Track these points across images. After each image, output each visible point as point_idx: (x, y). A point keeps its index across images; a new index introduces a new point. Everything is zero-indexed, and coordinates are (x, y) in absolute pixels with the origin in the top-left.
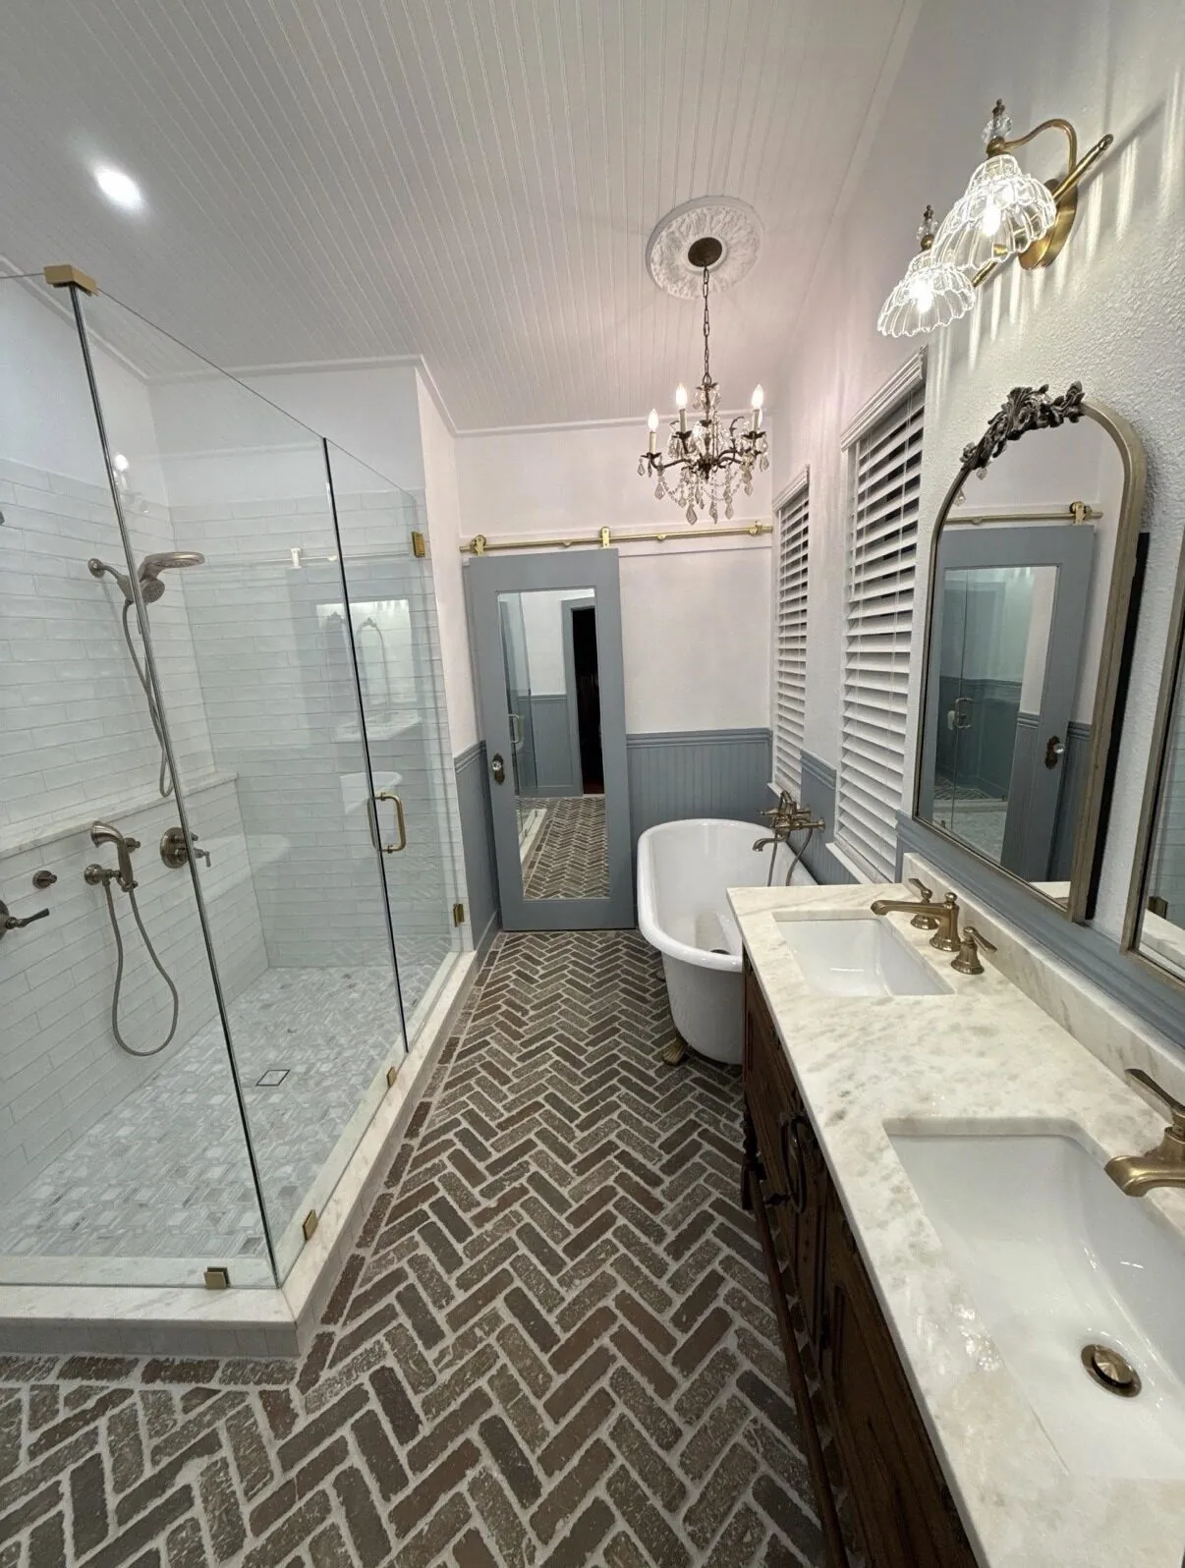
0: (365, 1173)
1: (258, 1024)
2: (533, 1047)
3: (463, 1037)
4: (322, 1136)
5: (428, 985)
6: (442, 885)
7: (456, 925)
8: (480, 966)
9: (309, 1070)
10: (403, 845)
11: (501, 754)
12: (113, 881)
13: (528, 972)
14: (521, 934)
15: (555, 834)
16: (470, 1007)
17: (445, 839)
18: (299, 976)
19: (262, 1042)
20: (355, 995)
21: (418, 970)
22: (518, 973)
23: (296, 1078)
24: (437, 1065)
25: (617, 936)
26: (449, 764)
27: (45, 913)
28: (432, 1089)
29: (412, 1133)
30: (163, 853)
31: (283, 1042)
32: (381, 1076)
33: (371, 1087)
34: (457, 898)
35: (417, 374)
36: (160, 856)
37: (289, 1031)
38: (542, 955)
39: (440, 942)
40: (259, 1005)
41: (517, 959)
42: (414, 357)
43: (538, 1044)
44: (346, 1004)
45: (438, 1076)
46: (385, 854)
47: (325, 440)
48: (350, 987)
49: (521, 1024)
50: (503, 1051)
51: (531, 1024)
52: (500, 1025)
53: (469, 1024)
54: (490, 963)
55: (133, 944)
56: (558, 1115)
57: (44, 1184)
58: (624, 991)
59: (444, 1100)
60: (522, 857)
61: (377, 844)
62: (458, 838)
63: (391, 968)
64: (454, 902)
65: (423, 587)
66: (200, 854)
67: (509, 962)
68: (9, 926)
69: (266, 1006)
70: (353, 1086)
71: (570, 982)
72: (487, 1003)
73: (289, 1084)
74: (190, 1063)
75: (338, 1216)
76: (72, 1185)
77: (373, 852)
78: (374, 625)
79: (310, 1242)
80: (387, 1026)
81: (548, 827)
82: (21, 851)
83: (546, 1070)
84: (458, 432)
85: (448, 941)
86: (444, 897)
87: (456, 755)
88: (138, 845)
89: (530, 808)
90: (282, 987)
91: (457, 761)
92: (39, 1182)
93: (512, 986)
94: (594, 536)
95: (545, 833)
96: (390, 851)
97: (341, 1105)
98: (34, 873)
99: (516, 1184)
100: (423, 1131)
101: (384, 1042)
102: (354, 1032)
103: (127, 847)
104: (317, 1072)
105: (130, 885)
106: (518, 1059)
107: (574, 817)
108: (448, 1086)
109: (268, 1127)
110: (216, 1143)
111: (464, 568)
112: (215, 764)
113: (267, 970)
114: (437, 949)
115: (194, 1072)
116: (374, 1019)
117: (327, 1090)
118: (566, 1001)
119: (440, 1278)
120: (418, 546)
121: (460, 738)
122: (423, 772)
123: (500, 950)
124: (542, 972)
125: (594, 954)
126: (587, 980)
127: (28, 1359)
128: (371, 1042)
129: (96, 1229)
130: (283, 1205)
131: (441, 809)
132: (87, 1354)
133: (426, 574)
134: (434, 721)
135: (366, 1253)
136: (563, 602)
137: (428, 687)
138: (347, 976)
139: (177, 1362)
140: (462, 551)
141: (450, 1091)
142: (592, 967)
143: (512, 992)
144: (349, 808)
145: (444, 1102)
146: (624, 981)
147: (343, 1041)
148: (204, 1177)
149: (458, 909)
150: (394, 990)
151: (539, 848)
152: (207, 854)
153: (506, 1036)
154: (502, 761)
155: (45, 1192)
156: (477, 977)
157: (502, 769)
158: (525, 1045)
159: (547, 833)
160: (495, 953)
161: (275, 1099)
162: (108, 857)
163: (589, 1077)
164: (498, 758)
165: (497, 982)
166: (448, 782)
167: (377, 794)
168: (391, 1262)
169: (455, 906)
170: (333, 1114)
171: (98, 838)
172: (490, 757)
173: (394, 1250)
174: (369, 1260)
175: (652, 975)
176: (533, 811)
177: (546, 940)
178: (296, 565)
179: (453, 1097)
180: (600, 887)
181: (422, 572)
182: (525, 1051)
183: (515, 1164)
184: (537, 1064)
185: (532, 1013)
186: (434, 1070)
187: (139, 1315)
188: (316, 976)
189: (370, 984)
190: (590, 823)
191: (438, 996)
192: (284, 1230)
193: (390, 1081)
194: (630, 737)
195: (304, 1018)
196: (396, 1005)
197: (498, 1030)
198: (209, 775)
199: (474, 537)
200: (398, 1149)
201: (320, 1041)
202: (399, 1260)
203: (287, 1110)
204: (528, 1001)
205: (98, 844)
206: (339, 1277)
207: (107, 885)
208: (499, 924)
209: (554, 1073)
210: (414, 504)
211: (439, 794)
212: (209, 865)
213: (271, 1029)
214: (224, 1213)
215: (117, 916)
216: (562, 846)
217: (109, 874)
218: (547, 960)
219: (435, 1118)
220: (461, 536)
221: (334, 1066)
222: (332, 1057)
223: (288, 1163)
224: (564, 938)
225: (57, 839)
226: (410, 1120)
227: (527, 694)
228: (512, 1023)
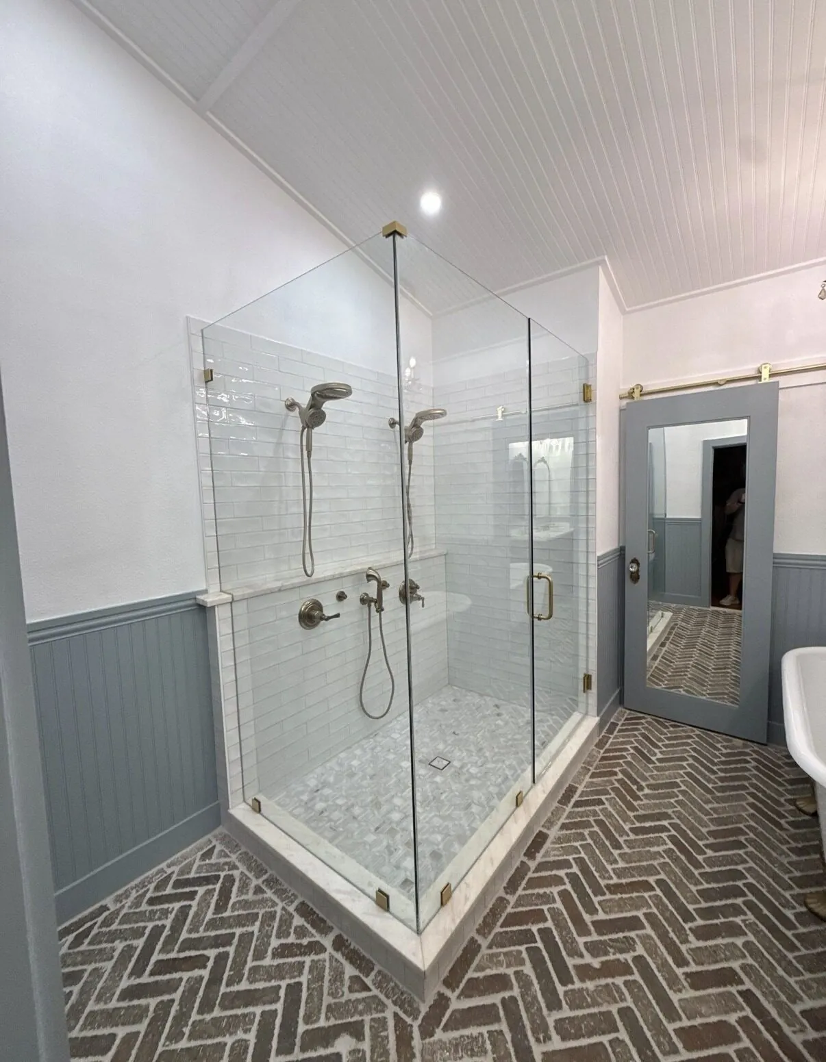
0: (490, 872)
1: (436, 721)
2: (647, 824)
3: (581, 789)
4: (464, 822)
5: (556, 733)
6: (576, 656)
7: (584, 691)
8: (600, 732)
9: (462, 768)
10: (550, 616)
11: (637, 558)
12: (373, 604)
13: (645, 752)
14: (642, 715)
15: (680, 636)
16: (589, 763)
17: (582, 619)
18: (466, 695)
19: (437, 734)
20: (499, 722)
21: (549, 718)
22: (635, 748)
23: (453, 770)
24: (556, 804)
25: (745, 746)
26: (593, 561)
27: (337, 616)
28: (550, 823)
29: (531, 853)
30: (400, 593)
31: (450, 739)
32: (511, 796)
33: (504, 799)
34: (587, 669)
35: (601, 270)
36: (398, 595)
37: (454, 733)
38: (660, 740)
39: (569, 701)
40: (439, 708)
41: (635, 736)
42: (600, 258)
43: (652, 824)
44: (493, 727)
45: (556, 813)
46: (535, 620)
47: (529, 319)
48: (499, 715)
49: (637, 798)
50: (616, 815)
51: (645, 801)
52: (615, 789)
53: (587, 779)
54: (610, 731)
55: (377, 646)
56: (670, 907)
57: (314, 777)
58: (752, 806)
59: (559, 838)
60: (649, 647)
61: (531, 611)
62: (594, 620)
63: (530, 710)
64: (585, 671)
65: (587, 424)
66: (419, 598)
67: (628, 736)
68: (322, 619)
69: (443, 710)
70: (490, 793)
71: (688, 774)
72: (605, 766)
73: (449, 772)
74: (395, 732)
75: (467, 899)
76: (325, 784)
77: (527, 618)
78: (545, 462)
79: (444, 908)
80: (521, 755)
81: (673, 628)
82: (333, 578)
83: (659, 853)
84: (627, 309)
85: (576, 702)
86: (576, 666)
87: (599, 554)
88: (388, 586)
89: (658, 610)
90: (454, 700)
91: (599, 558)
92: (311, 776)
93: (629, 759)
94: (753, 373)
95: (670, 633)
96: (539, 619)
97: (480, 804)
98: (337, 591)
99: (621, 957)
100: (539, 857)
101: (516, 766)
102: (496, 750)
103: (383, 586)
104: (468, 771)
105: (380, 610)
106: (632, 830)
107: (700, 624)
108: (564, 826)
109: (431, 798)
110: (400, 795)
111: (621, 410)
112: (435, 543)
113: (446, 686)
114: (565, 706)
115: (396, 739)
116: (512, 746)
117: (472, 788)
118: (684, 793)
119: (540, 1009)
120: (587, 394)
121: (604, 541)
122: (571, 564)
123: (620, 723)
124: (659, 756)
125: (717, 757)
126: (709, 780)
127: (285, 887)
128: (507, 763)
129: (330, 820)
130: (431, 864)
131: (582, 594)
132: (311, 905)
133: (591, 414)
134: (585, 526)
135: (484, 942)
136: (705, 442)
137: (582, 499)
138: (497, 706)
139: (352, 947)
140: (621, 398)
141: (565, 832)
142: (715, 768)
143: (628, 763)
144: (513, 585)
145: (559, 840)
146: (753, 795)
147: (487, 754)
148: (388, 816)
149: (588, 678)
150: (530, 728)
151: (663, 645)
152: (423, 599)
153: (621, 803)
154: (638, 564)
155: (312, 783)
156: (597, 741)
157: (638, 571)
158: (640, 818)
159: (671, 632)
160: (614, 725)
161: (438, 779)
162: (372, 590)
163: (708, 882)
164: (635, 561)
165: (616, 750)
166: (590, 574)
167: (535, 574)
168: (499, 964)
169: (585, 675)
170: (475, 809)
171: (369, 577)
172: (628, 559)
173: (506, 954)
174: (484, 951)
175: (789, 801)
176: (660, 613)
177: (666, 727)
178: (500, 418)
179: (568, 839)
180: (726, 694)
181: (587, 413)
182: (638, 825)
183: (621, 935)
184: (649, 843)
185: (647, 791)
186: (554, 808)
187: (338, 897)
188: (477, 700)
189: (512, 717)
190: (717, 633)
191: (564, 744)
192: (429, 887)
193: (519, 801)
194: (776, 556)
195: (464, 727)
196: (530, 741)
197: (613, 795)
198: (432, 550)
199: (632, 386)
200: (518, 864)
201: (472, 748)
202: (508, 966)
203: (445, 792)
204: (645, 779)
205: (369, 581)
206: (460, 952)
207: (369, 606)
208: (621, 700)
209: (667, 860)
210: (587, 363)
211: (582, 583)
212: (423, 606)
213: (443, 727)
214: (396, 850)
215: (372, 627)
216: (687, 647)
217: (371, 600)
218: (666, 746)
219: (549, 851)
220: (621, 387)
221: (480, 772)
222: (479, 763)
223: (439, 832)
224: (683, 731)
225: (351, 574)
226: (530, 842)
227: (663, 517)
228: (627, 793)
